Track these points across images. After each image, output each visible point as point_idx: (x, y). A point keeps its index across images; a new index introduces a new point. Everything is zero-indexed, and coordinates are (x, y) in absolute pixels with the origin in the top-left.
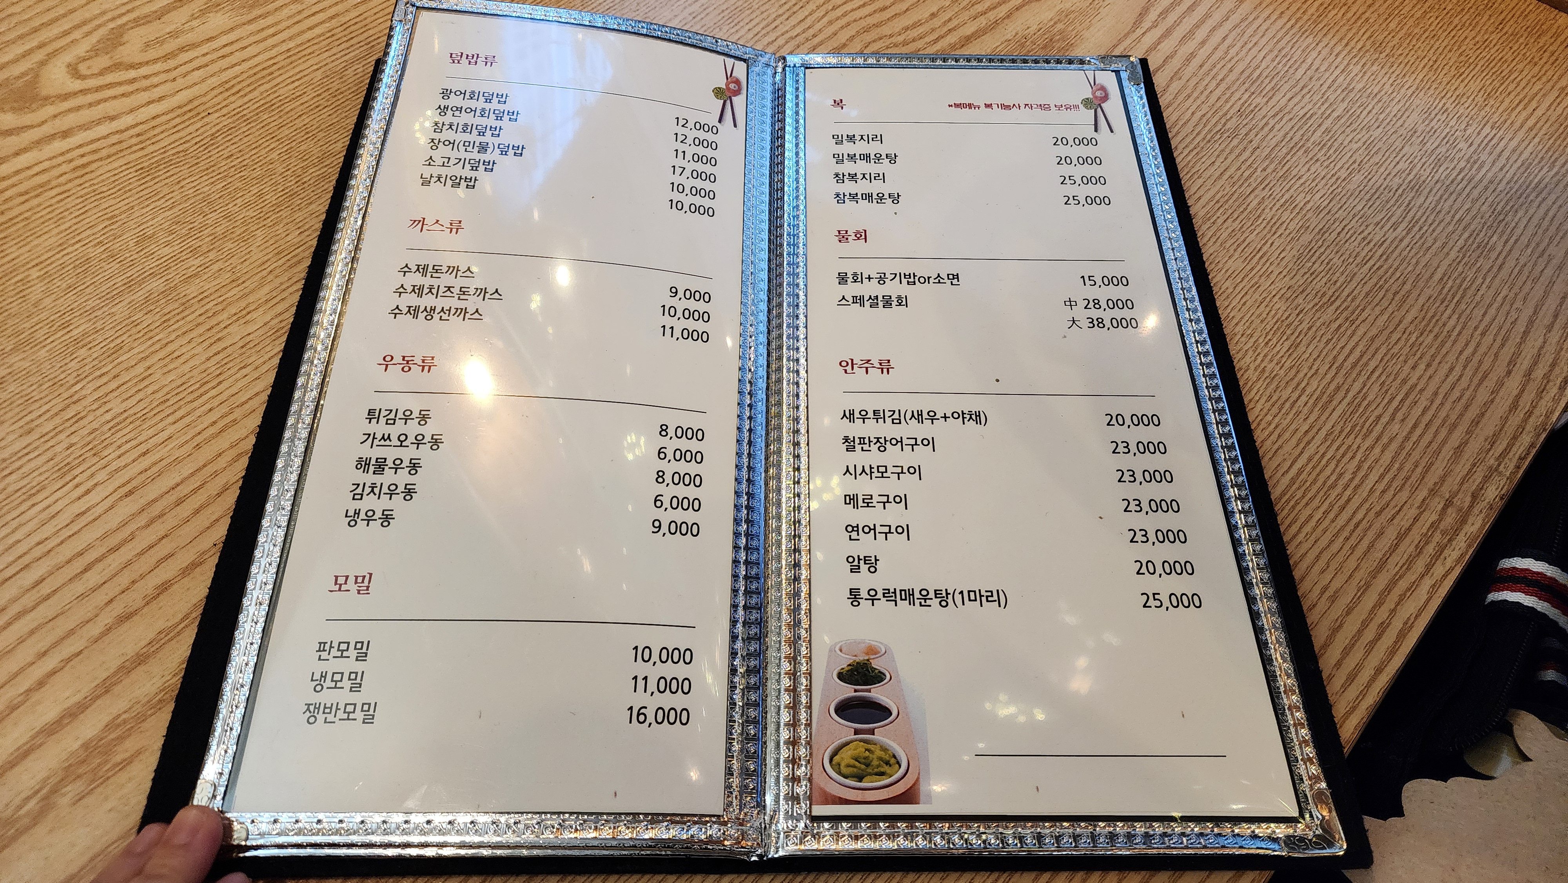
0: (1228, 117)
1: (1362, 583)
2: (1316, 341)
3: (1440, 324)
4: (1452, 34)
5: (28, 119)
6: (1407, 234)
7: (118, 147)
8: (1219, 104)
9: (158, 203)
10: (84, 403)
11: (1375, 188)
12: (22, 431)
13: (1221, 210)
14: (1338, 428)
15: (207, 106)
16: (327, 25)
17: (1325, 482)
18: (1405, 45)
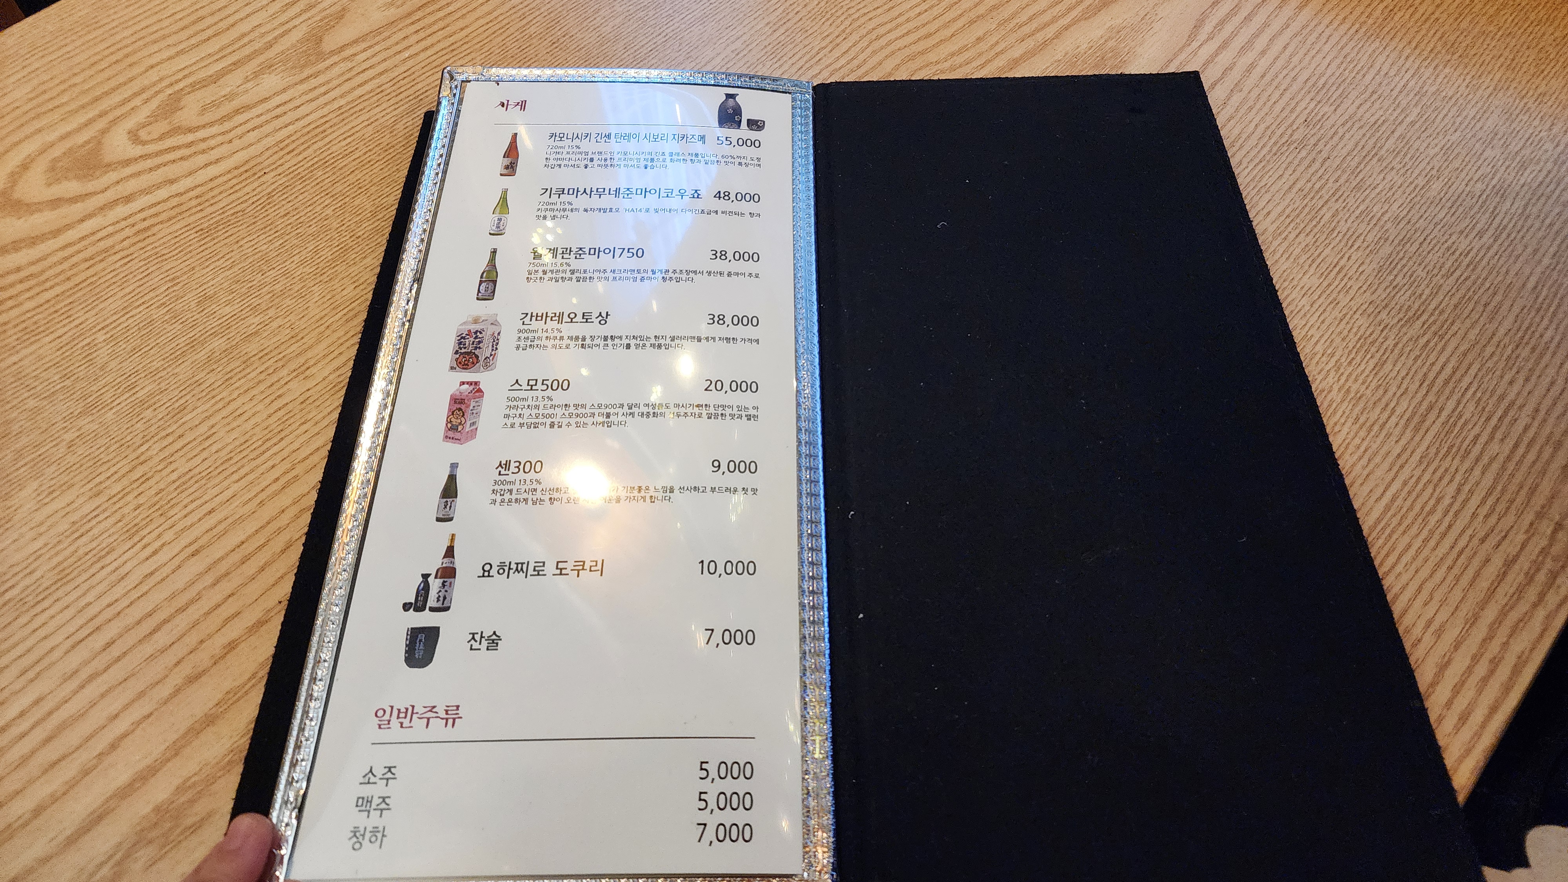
0: (1295, 127)
1: (1470, 614)
2: (1403, 358)
3: (1537, 335)
4: (1529, 31)
5: (91, 186)
6: (1495, 241)
7: (177, 210)
8: (1283, 115)
9: (218, 263)
10: (150, 464)
11: (1456, 195)
12: (90, 494)
13: (1292, 225)
14: (1433, 450)
15: (262, 166)
16: (377, 81)
17: (1422, 508)
18: (1478, 45)
